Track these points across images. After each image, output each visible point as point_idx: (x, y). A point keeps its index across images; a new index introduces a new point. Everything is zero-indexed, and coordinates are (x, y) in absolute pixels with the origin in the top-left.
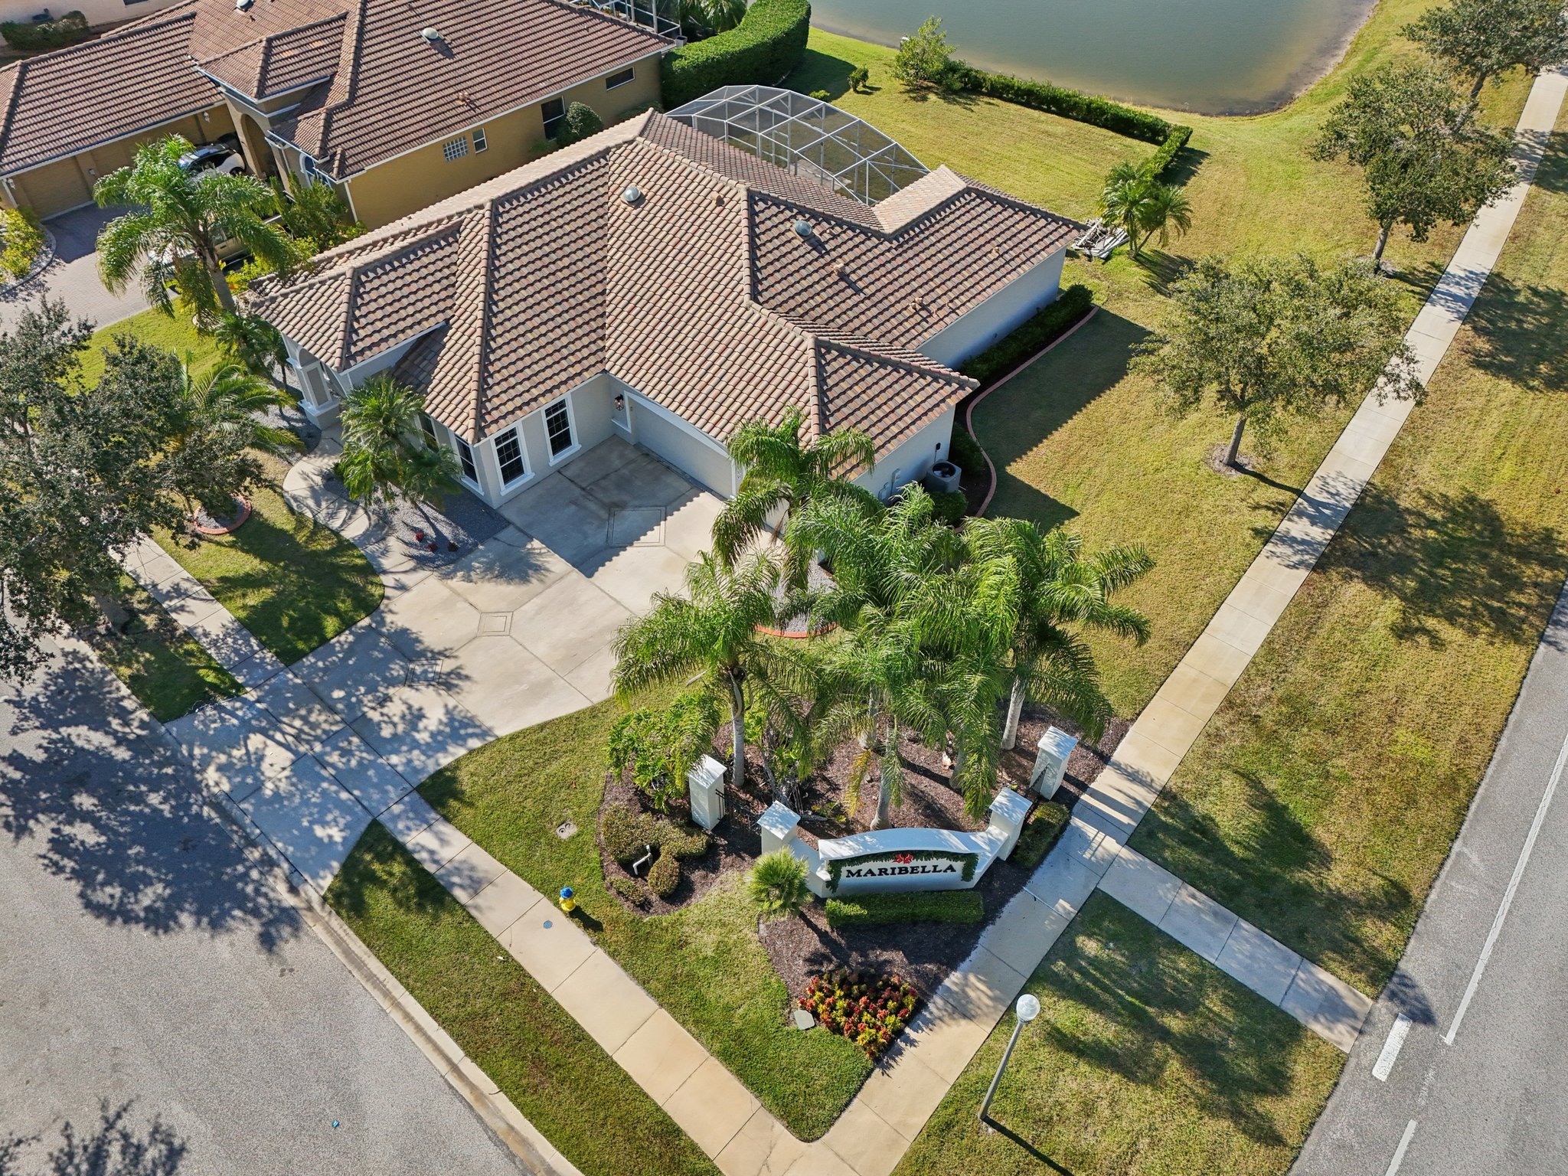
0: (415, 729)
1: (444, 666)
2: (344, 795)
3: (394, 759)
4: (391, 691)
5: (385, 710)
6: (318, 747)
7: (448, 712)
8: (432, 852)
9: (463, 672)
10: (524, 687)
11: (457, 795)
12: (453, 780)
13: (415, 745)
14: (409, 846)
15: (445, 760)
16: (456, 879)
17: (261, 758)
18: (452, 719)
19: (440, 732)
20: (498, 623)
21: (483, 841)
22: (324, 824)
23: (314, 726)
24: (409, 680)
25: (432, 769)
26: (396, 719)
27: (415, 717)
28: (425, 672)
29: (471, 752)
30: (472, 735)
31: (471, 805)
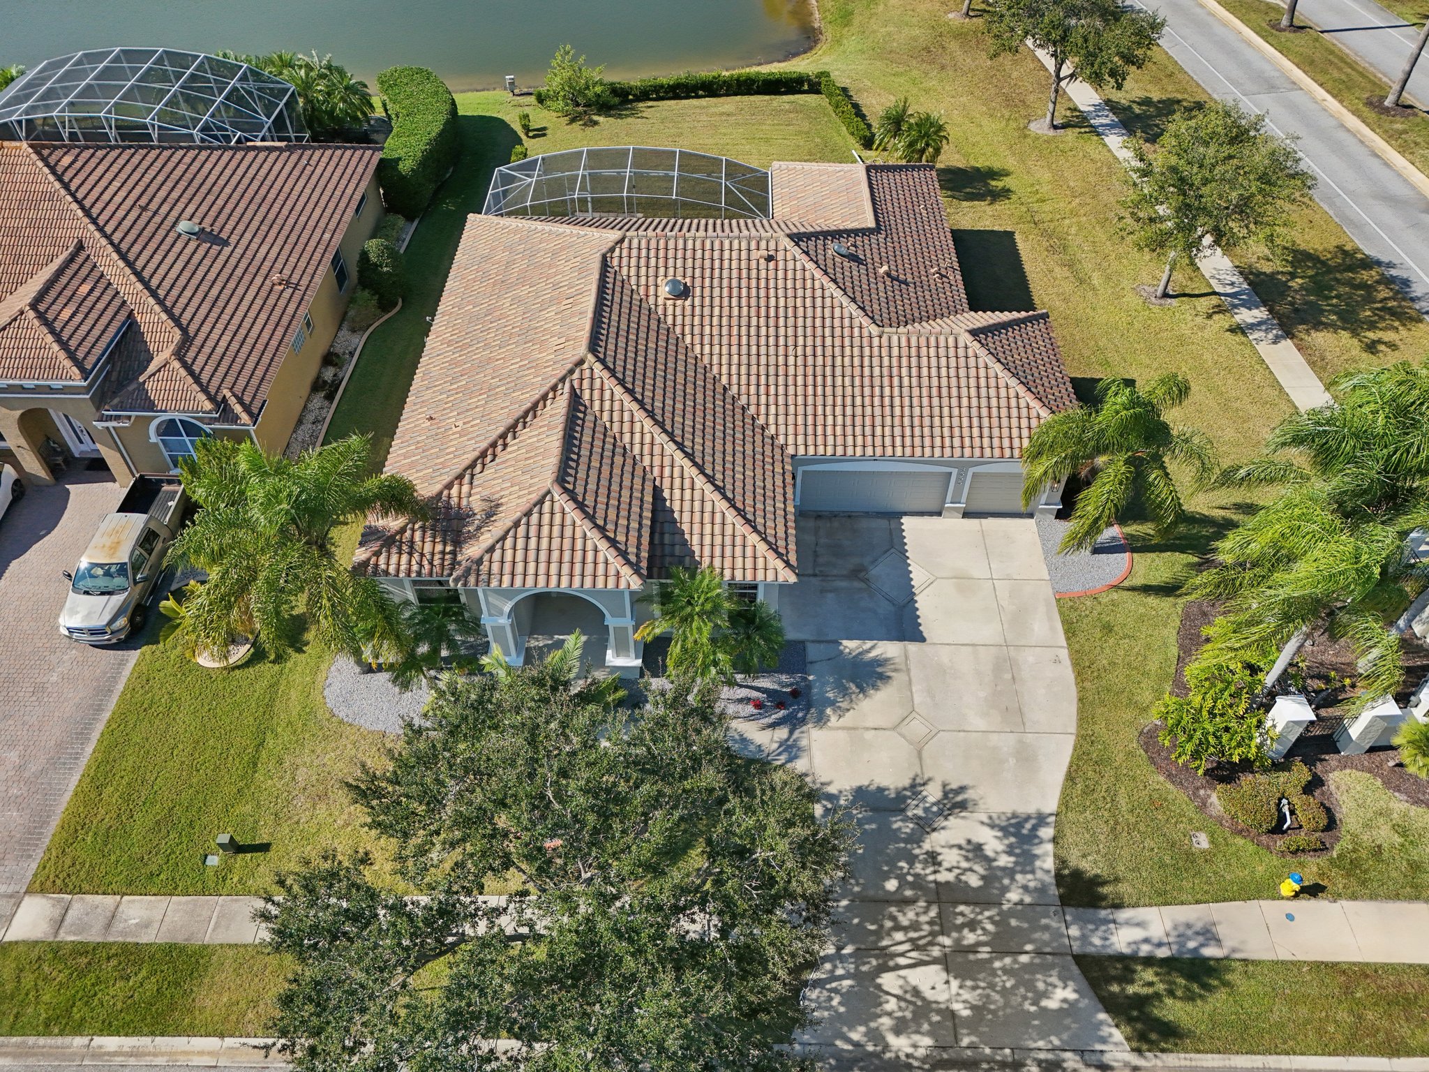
0: (989, 860)
1: (933, 793)
2: (1024, 959)
3: (1013, 896)
4: (927, 846)
5: (946, 865)
6: (946, 941)
7: (992, 826)
8: (1146, 941)
9: (954, 786)
10: (1012, 761)
11: (1097, 881)
12: (1077, 874)
13: (1010, 872)
14: (1126, 950)
15: (1049, 864)
16: (1191, 945)
17: (916, 992)
18: (1002, 829)
19: (1010, 846)
20: (916, 727)
21: (1164, 898)
22: (1045, 995)
23: (915, 926)
24: (925, 826)
25: (1050, 879)
26: (965, 865)
27: (975, 850)
28: (926, 810)
29: (1054, 840)
30: (1035, 828)
31: (1117, 880)
